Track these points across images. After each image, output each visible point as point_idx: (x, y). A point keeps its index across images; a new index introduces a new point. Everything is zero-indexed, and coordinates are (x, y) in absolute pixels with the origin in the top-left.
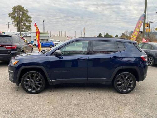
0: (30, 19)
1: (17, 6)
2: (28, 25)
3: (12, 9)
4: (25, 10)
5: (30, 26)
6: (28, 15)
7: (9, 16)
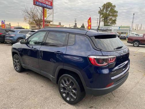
0: (116, 13)
1: (107, 4)
2: (114, 19)
3: (102, 6)
4: (113, 6)
5: (115, 20)
6: (115, 10)
7: (99, 13)
